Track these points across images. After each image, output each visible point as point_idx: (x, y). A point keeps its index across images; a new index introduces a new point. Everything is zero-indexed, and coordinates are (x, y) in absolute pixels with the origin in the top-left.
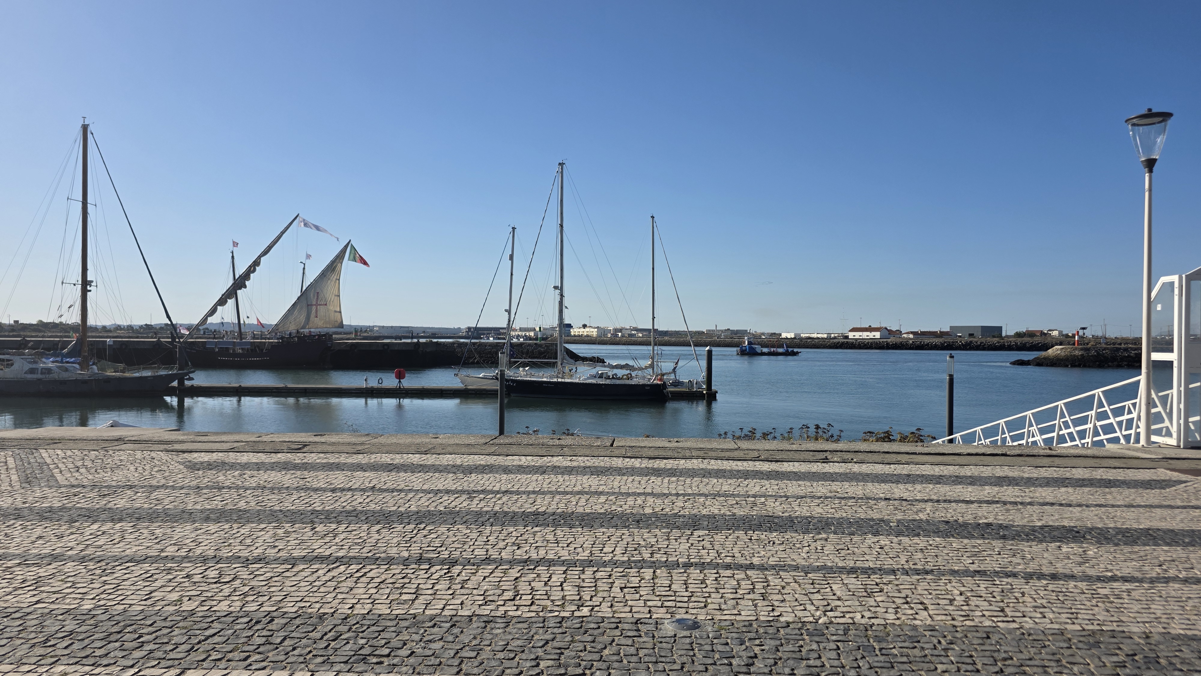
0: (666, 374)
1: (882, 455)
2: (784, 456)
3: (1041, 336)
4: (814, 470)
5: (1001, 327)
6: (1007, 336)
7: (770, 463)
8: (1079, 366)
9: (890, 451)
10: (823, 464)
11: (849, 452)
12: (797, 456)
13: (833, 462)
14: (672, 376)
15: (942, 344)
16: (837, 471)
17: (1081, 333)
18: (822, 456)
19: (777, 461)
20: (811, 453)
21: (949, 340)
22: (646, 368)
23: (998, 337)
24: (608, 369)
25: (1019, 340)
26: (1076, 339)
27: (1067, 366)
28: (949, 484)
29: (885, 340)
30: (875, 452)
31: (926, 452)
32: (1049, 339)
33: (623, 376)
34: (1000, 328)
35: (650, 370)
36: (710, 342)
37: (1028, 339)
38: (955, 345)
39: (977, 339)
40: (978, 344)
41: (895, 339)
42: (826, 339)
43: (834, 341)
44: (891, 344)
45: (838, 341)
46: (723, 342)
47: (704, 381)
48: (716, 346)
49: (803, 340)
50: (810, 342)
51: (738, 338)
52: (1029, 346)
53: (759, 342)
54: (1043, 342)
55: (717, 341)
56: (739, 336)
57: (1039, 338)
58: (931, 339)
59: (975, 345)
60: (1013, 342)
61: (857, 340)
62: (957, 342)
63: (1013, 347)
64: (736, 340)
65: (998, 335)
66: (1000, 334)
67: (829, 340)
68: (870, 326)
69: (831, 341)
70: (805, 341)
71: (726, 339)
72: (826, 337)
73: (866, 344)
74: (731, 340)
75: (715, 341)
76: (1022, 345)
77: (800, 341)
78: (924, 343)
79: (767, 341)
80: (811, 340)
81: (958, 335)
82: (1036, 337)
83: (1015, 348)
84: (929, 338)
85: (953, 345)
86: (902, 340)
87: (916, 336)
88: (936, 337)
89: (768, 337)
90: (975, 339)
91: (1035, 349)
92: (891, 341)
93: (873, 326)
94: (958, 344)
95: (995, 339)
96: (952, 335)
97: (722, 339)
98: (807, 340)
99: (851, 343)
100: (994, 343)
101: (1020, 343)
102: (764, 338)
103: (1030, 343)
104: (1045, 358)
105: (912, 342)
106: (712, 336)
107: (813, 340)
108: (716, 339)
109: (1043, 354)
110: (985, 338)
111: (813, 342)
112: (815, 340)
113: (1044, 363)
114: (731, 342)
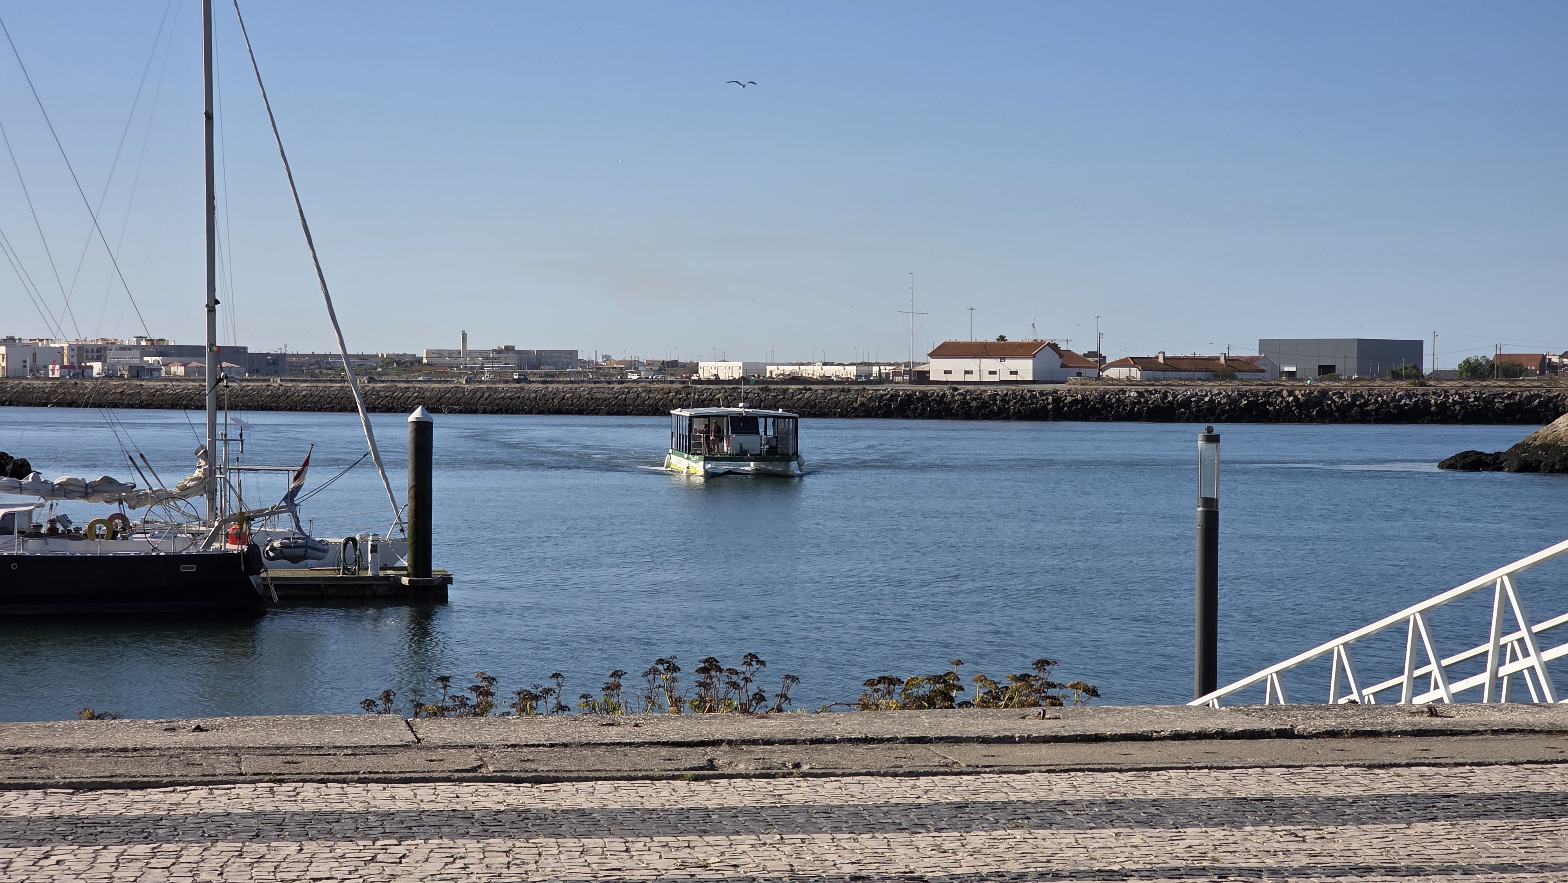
0: (260, 513)
1: (901, 750)
2: (566, 764)
3: (1541, 373)
4: (653, 803)
5: (1420, 344)
6: (1438, 375)
7: (512, 787)
9: (931, 734)
10: (694, 785)
11: (794, 742)
12: (612, 761)
13: (730, 777)
14: (283, 525)
15: (1233, 401)
16: (732, 801)
18: (698, 757)
19: (537, 780)
20: (664, 752)
21: (1256, 386)
22: (185, 492)
24: (36, 499)
25: (1473, 388)
28: (1078, 826)
29: (1050, 387)
30: (881, 741)
31: (1043, 733)
33: (92, 526)
34: (1417, 346)
35: (201, 503)
36: (439, 395)
37: (1501, 383)
38: (1271, 404)
39: (1345, 383)
40: (1347, 401)
41: (1082, 384)
42: (853, 384)
43: (880, 390)
44: (1069, 399)
45: (892, 390)
46: (488, 394)
47: (405, 540)
48: (461, 412)
49: (772, 387)
50: (797, 395)
51: (544, 382)
52: (1502, 408)
53: (616, 392)
54: (1545, 393)
55: (464, 392)
56: (547, 375)
57: (1534, 380)
58: (1200, 382)
59: (1335, 404)
60: (1454, 392)
61: (959, 387)
62: (1279, 393)
63: (1455, 410)
64: (535, 386)
65: (1408, 371)
66: (1415, 367)
67: (861, 387)
68: (1002, 338)
69: (869, 390)
70: (778, 390)
71: (497, 386)
72: (852, 377)
73: (987, 402)
74: (515, 389)
75: (457, 391)
76: (1482, 403)
77: (762, 389)
78: (1175, 396)
79: (644, 391)
80: (801, 387)
81: (1286, 369)
82: (1526, 376)
83: (1458, 414)
84: (1191, 380)
85: (1264, 404)
86: (1105, 385)
87: (1150, 373)
88: (1214, 376)
89: (650, 377)
90: (1337, 384)
91: (1517, 417)
92: (1069, 391)
93: (1010, 339)
94: (1280, 399)
95: (1398, 383)
96: (1264, 371)
97: (481, 386)
98: (785, 387)
99: (938, 396)
100: (1397, 398)
101: (1476, 397)
102: (634, 381)
103: (1506, 395)
104: (1546, 447)
105: (1137, 392)
106: (447, 372)
107: (805, 388)
108: (462, 386)
109: (1541, 431)
110: (1370, 380)
111: (806, 396)
112: (813, 387)
113: (1541, 462)
114: (516, 395)
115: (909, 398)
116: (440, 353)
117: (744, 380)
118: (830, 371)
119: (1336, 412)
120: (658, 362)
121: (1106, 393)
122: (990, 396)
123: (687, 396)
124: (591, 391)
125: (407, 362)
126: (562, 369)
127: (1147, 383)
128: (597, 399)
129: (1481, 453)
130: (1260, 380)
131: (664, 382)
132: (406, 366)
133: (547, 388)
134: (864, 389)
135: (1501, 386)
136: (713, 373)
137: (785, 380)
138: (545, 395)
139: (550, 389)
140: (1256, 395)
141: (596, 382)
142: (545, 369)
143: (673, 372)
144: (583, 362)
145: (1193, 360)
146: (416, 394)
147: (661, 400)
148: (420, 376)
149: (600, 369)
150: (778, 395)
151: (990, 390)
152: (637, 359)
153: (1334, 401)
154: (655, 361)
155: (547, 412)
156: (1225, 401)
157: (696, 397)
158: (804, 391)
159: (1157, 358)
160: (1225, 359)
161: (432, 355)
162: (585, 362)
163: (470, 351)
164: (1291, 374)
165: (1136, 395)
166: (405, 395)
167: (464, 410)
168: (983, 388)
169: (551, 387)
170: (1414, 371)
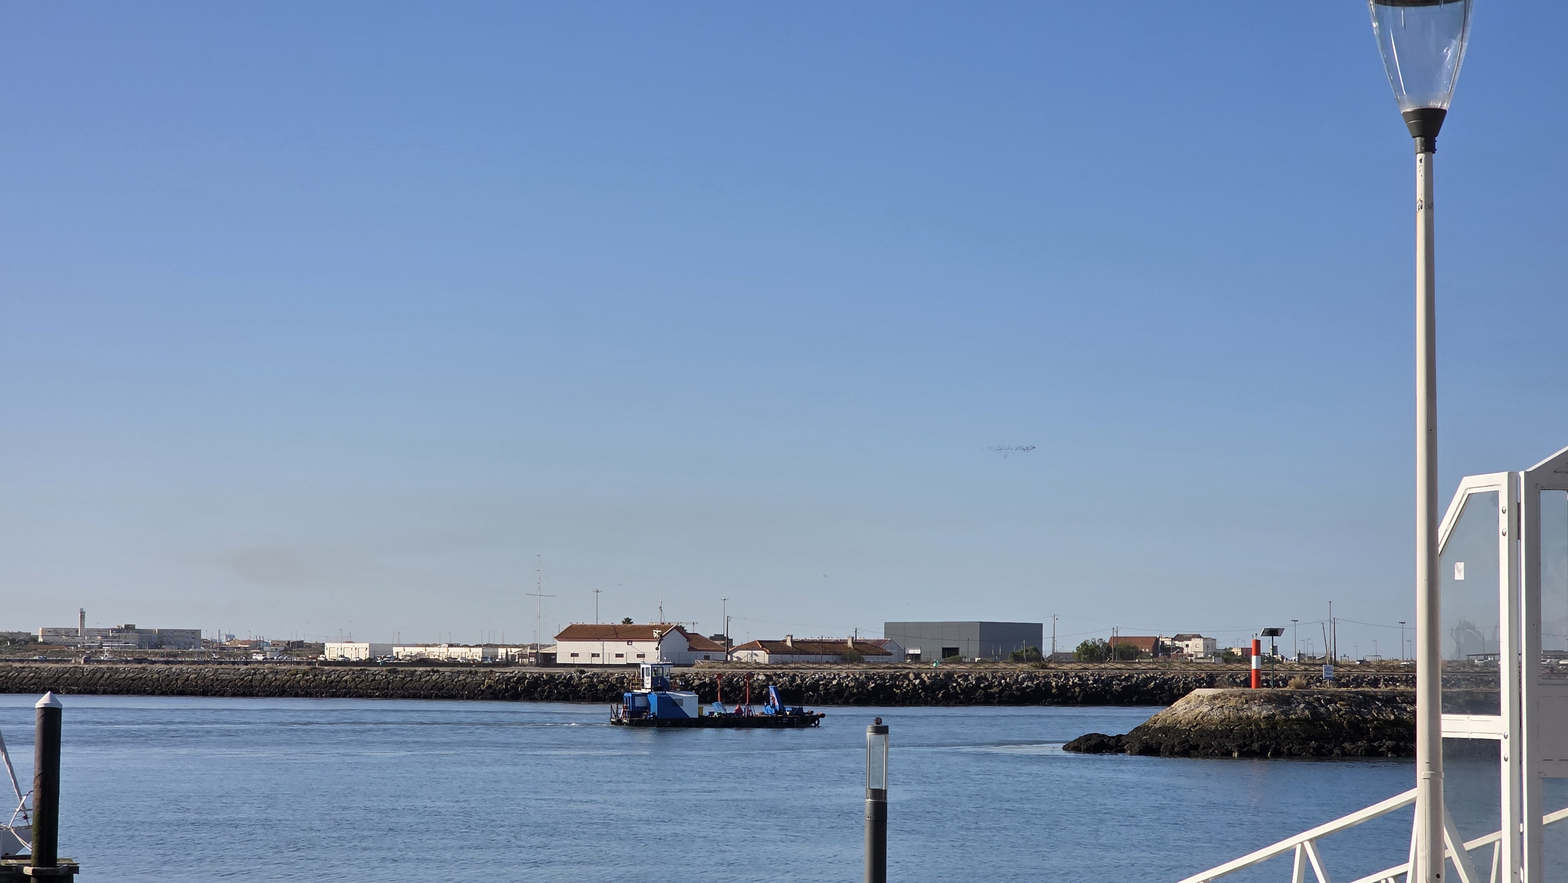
3: (1156, 655)
5: (1040, 626)
6: (1057, 657)
8: (1261, 754)
15: (861, 684)
17: (1266, 648)
21: (882, 669)
23: (1029, 660)
25: (1092, 670)
26: (1254, 666)
27: (1228, 754)
29: (678, 670)
32: (1177, 665)
34: (1034, 631)
36: (57, 676)
37: (1118, 666)
38: (898, 687)
39: (969, 666)
40: (972, 683)
41: (710, 668)
42: (480, 667)
43: (507, 673)
44: (697, 682)
45: (519, 672)
46: (108, 674)
47: (29, 827)
48: (80, 692)
49: (400, 669)
50: (425, 677)
51: (167, 663)
52: (1120, 690)
53: (243, 674)
54: (1160, 675)
55: (83, 671)
56: (169, 655)
57: (1150, 663)
58: (828, 666)
59: (960, 687)
60: (1074, 674)
61: (586, 670)
62: (906, 676)
63: (1075, 692)
64: (158, 667)
65: (1029, 653)
66: (1035, 649)
67: (488, 669)
68: (628, 621)
69: (497, 672)
70: (406, 672)
71: (118, 666)
72: (478, 659)
73: (615, 685)
74: (137, 670)
75: (76, 671)
76: (1100, 686)
77: (389, 671)
78: (803, 680)
79: (271, 672)
80: (429, 669)
81: (911, 652)
82: (1142, 658)
83: (1078, 696)
84: (819, 663)
85: (892, 686)
86: (733, 668)
87: (778, 657)
88: (842, 659)
89: (275, 658)
90: (962, 667)
91: (1134, 699)
92: (697, 674)
93: (636, 622)
94: (907, 682)
95: (1020, 665)
96: (890, 654)
97: (101, 666)
98: (413, 669)
99: (565, 678)
100: (1019, 680)
101: (1094, 679)
102: (259, 662)
103: (1123, 677)
104: (1166, 730)
105: (766, 675)
106: (64, 652)
107: (433, 670)
108: (81, 666)
109: (1161, 714)
110: (993, 663)
111: (434, 678)
112: (440, 669)
113: (1162, 744)
114: (138, 676)
115: (536, 681)
116: (57, 632)
117: (371, 662)
118: (457, 653)
119: (961, 694)
120: (284, 642)
121: (734, 676)
122: (617, 679)
123: (314, 677)
124: (216, 672)
125: (21, 640)
126: (185, 649)
127: (775, 666)
128: (222, 681)
129: (1103, 735)
130: (887, 663)
131: (292, 663)
132: (21, 645)
133: (171, 668)
134: (491, 671)
135: (1118, 669)
136: (340, 654)
137: (413, 662)
138: (168, 676)
139: (174, 670)
140: (883, 678)
141: (220, 663)
142: (167, 649)
143: (299, 652)
144: (207, 643)
145: (821, 642)
146: (32, 675)
147: (288, 681)
148: (35, 655)
149: (224, 649)
150: (406, 677)
151: (617, 673)
152: (262, 639)
153: (959, 684)
154: (280, 642)
155: (171, 693)
156: (852, 684)
157: (324, 678)
158: (431, 673)
159: (785, 641)
160: (852, 642)
161: (49, 634)
162: (208, 642)
163: (89, 630)
164: (916, 657)
165: (764, 678)
166: (21, 675)
167: (83, 691)
168: (610, 670)
169: (175, 668)
170: (1035, 653)
